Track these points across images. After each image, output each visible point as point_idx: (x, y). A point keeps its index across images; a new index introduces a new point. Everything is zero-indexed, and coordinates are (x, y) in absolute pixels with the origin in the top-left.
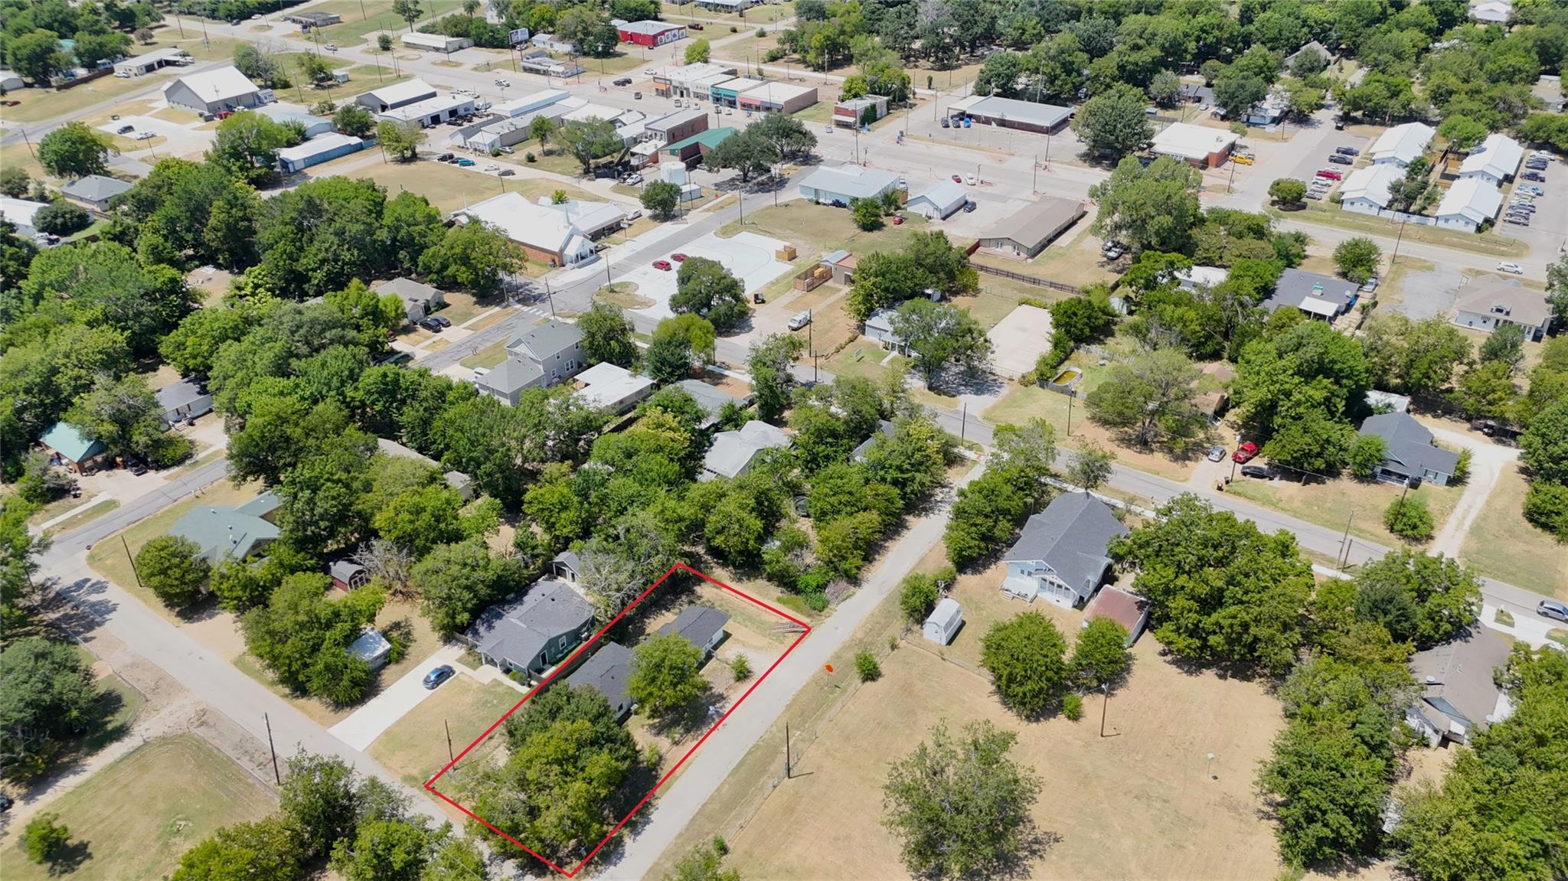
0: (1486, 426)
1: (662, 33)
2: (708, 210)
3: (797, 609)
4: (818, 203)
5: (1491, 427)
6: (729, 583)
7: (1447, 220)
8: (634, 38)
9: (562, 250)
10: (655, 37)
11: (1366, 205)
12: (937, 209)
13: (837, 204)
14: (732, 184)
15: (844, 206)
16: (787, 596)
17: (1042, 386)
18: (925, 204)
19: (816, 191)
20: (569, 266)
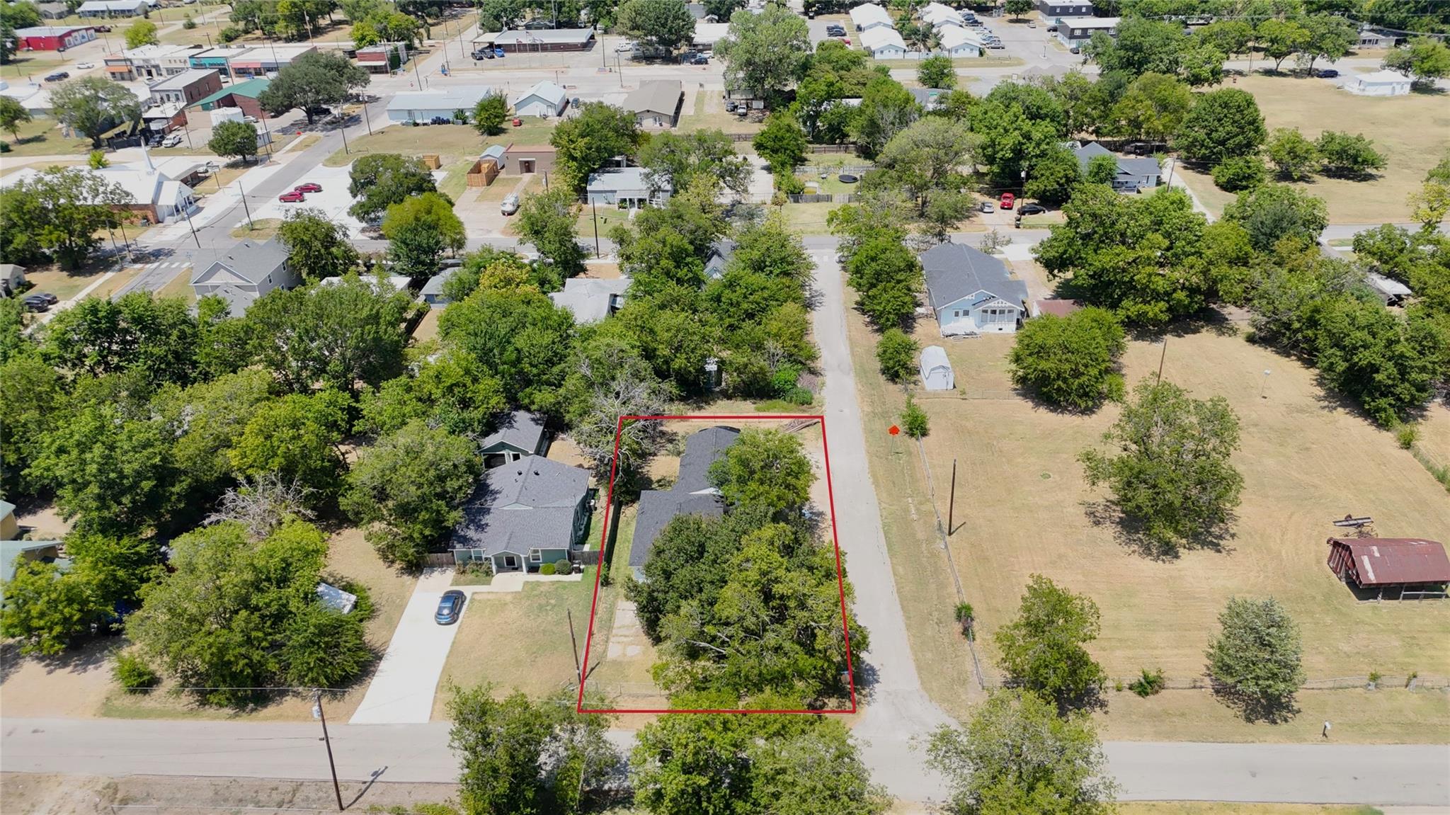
0: (1136, 147)
1: (69, 34)
2: (293, 150)
3: (785, 410)
4: (416, 124)
5: (1140, 148)
6: (690, 414)
7: (956, 51)
8: (33, 44)
9: (154, 202)
10: (61, 38)
11: (893, 51)
12: (551, 105)
13: (438, 121)
14: (297, 127)
15: (448, 122)
16: (761, 404)
17: (796, 201)
18: (536, 103)
19: (410, 112)
20: (169, 220)
